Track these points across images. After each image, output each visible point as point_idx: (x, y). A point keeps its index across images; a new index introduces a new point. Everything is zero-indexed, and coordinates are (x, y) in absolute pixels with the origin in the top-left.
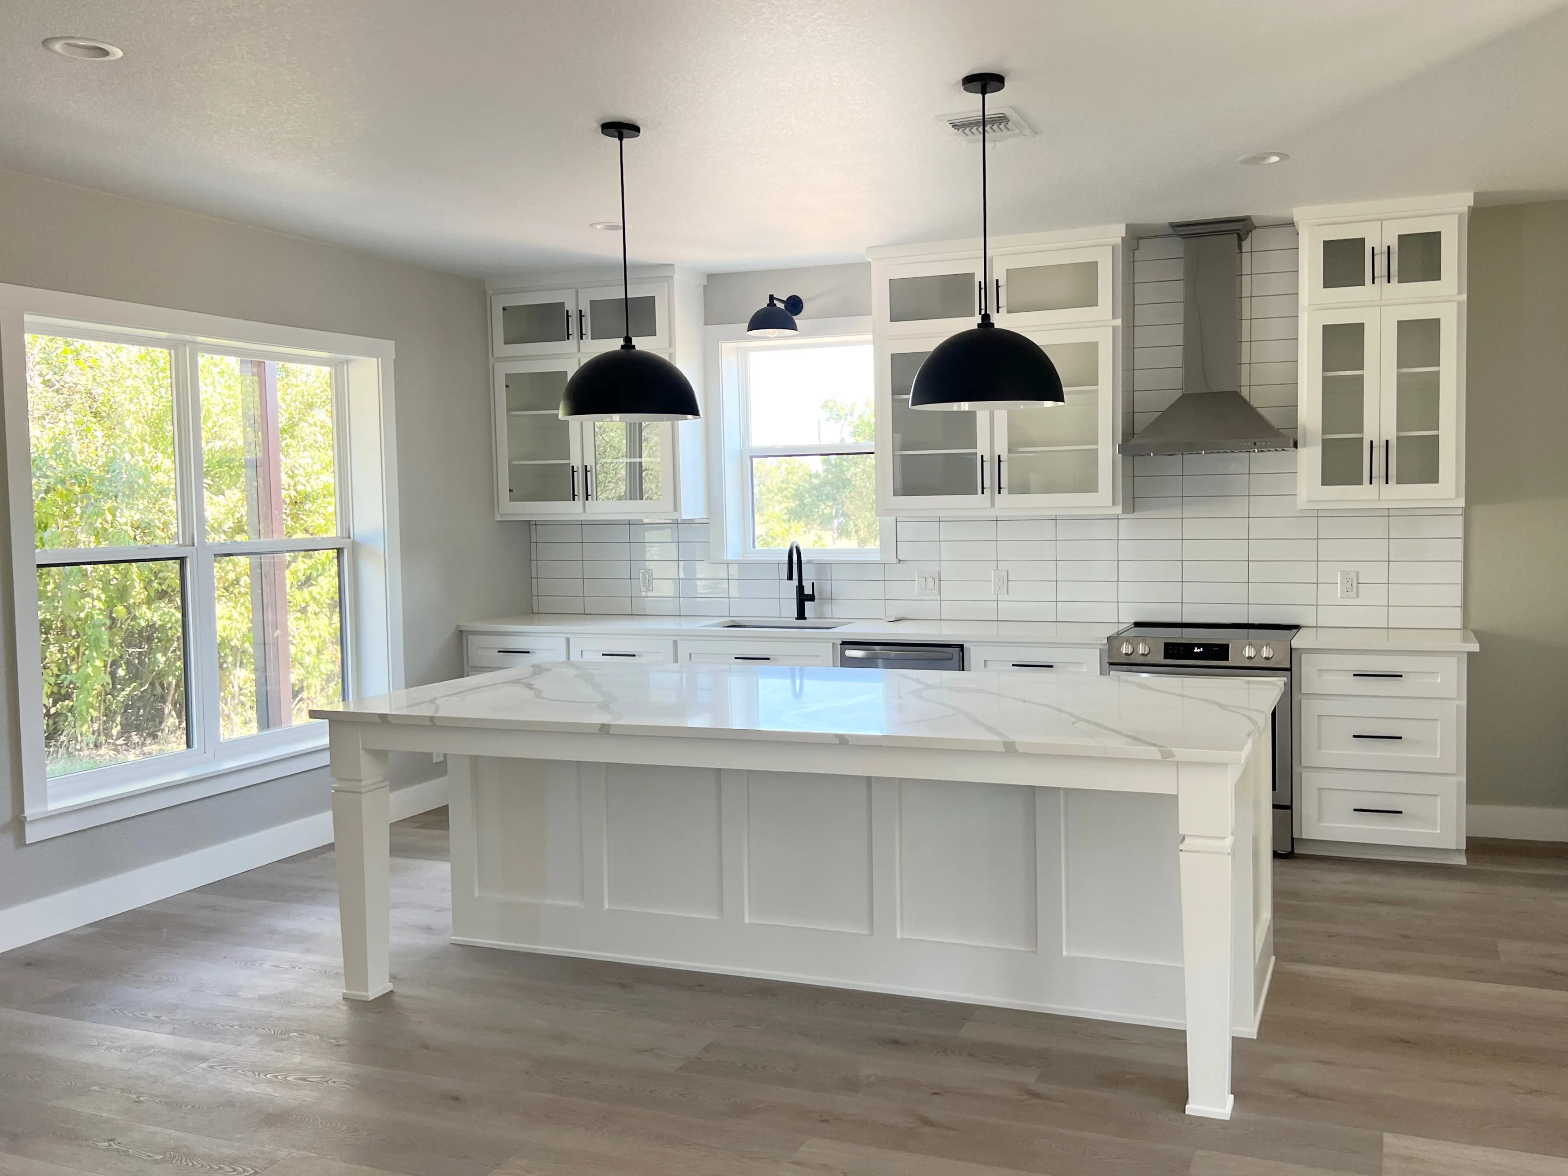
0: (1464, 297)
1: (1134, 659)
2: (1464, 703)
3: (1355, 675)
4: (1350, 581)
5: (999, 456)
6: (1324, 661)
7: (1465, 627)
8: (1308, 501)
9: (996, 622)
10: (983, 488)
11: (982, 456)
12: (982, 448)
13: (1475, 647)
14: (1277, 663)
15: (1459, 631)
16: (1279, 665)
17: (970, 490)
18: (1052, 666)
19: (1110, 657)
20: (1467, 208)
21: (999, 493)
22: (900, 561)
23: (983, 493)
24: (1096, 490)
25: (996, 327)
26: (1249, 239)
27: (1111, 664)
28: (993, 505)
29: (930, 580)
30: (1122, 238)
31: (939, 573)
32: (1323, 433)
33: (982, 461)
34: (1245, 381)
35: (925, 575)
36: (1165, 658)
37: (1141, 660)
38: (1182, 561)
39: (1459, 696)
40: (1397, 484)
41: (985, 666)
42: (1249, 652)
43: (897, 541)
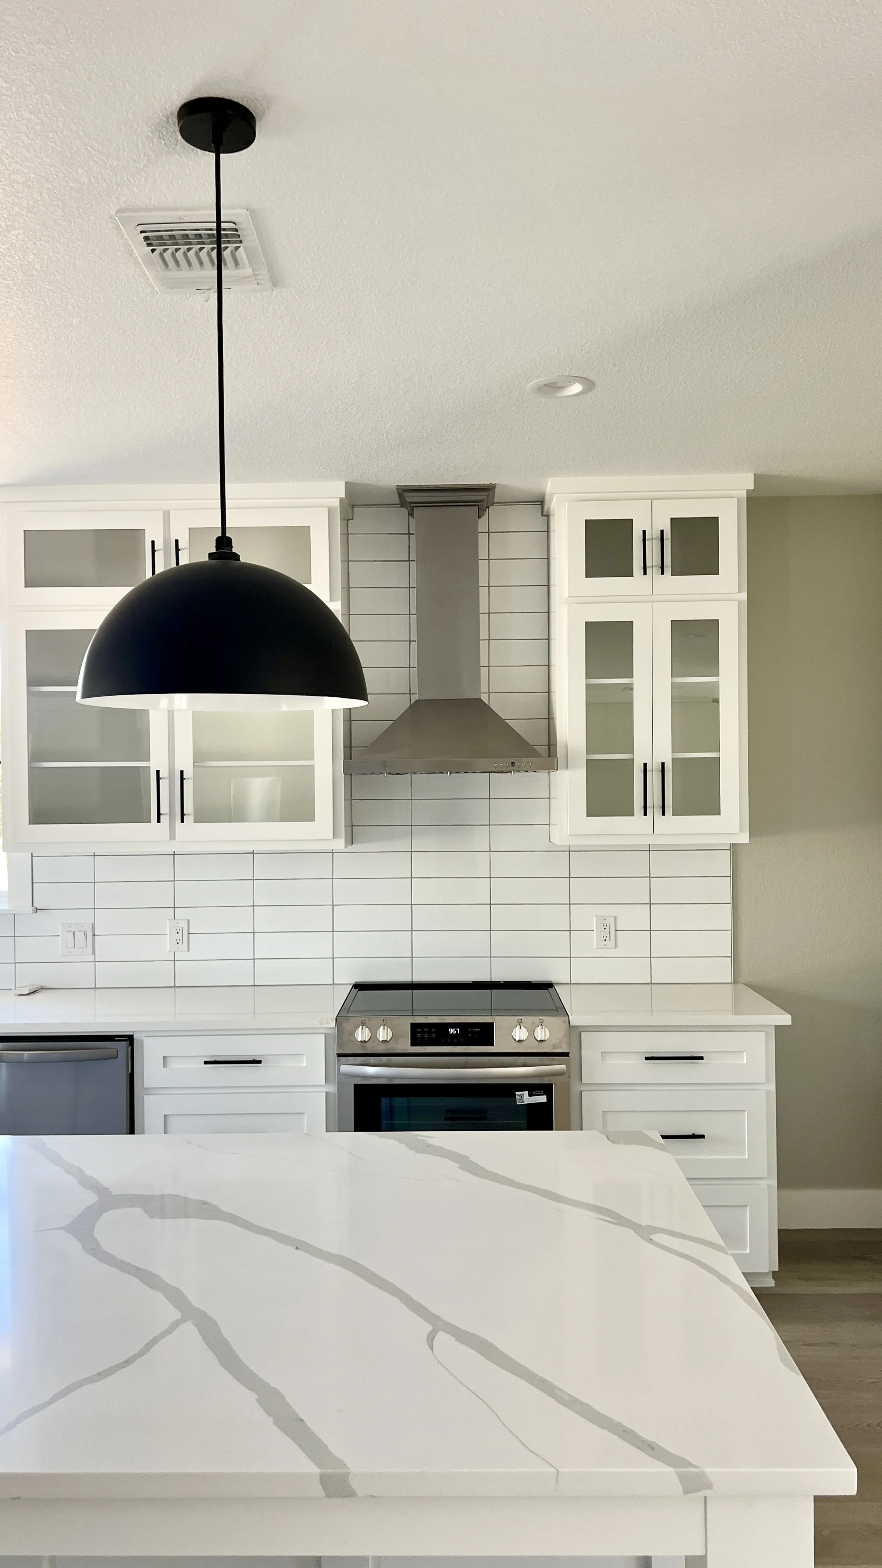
0: (744, 596)
1: (370, 1049)
2: (773, 1088)
3: (647, 1058)
4: (607, 928)
5: (182, 772)
6: (608, 1040)
7: (735, 981)
8: (570, 835)
9: (173, 989)
10: (159, 814)
11: (158, 772)
12: (157, 760)
13: (786, 1019)
14: (554, 1046)
15: (730, 985)
16: (557, 1048)
17: (141, 817)
18: (260, 1062)
19: (340, 1045)
20: (745, 491)
21: (182, 821)
22: (37, 909)
23: (159, 821)
24: (311, 818)
25: (242, 560)
26: (486, 516)
27: (339, 1055)
28: (172, 836)
29: (80, 936)
30: (341, 499)
31: (93, 926)
32: (588, 752)
33: (158, 778)
34: (484, 688)
35: (72, 929)
36: (413, 1044)
37: (381, 1049)
38: (412, 905)
39: (768, 1079)
40: (673, 815)
41: (165, 1065)
42: (520, 1033)
43: (33, 883)
